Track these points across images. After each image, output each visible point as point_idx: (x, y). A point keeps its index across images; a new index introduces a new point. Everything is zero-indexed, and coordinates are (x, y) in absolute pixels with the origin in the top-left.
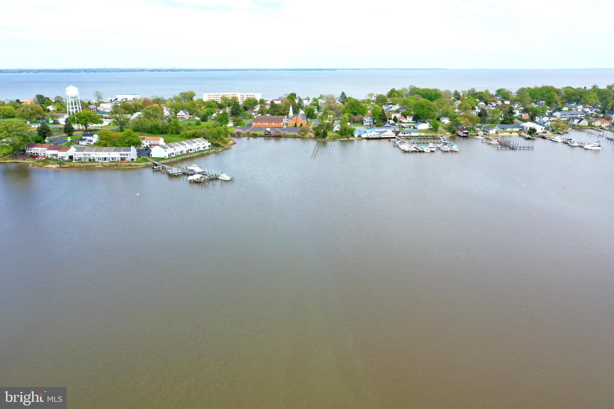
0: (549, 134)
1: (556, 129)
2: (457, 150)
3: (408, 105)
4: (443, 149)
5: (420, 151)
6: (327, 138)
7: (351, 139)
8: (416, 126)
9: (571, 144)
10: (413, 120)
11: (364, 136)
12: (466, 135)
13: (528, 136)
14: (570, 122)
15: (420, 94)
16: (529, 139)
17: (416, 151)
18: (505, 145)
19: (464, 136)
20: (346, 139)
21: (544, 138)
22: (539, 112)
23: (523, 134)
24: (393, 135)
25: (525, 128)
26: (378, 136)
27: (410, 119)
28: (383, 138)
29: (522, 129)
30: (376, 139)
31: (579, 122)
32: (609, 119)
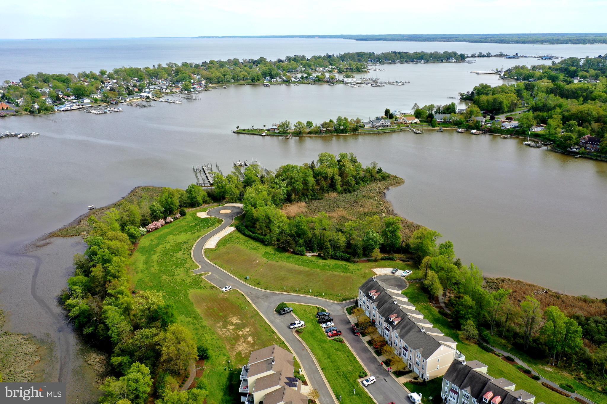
0: (155, 98)
1: (157, 94)
4: (115, 111)
5: (105, 113)
7: (55, 112)
8: (81, 101)
9: (169, 102)
10: (76, 97)
11: (62, 109)
12: (116, 103)
13: (146, 100)
14: (161, 91)
16: (148, 101)
17: (103, 113)
20: (52, 113)
21: (154, 100)
22: (144, 87)
23: (143, 99)
24: (77, 107)
25: (142, 96)
27: (73, 97)
28: (74, 109)
31: (166, 90)
32: (178, 87)
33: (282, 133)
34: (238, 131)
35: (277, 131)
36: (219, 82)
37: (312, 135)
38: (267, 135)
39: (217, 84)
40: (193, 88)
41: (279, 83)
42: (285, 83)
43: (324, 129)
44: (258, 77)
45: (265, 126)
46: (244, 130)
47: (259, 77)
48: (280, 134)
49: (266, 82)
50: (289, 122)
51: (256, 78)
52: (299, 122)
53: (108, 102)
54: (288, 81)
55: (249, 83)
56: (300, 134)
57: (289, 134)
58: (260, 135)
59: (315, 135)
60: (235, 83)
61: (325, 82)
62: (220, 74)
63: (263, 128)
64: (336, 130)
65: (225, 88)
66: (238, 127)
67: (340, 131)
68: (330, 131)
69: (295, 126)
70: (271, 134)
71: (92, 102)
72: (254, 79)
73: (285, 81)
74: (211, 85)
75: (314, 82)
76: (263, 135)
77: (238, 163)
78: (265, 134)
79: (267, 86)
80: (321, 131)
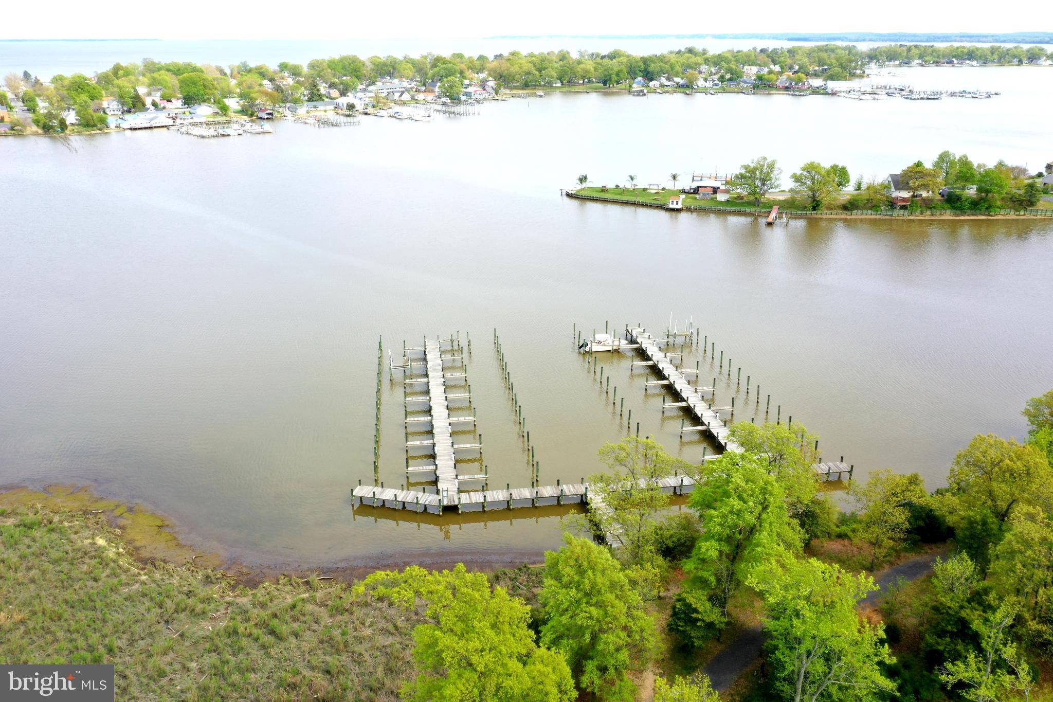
0: (370, 110)
1: (377, 104)
2: (271, 130)
3: (162, 85)
4: (253, 131)
5: (223, 135)
6: (67, 132)
7: (106, 131)
8: (192, 111)
9: (399, 117)
10: (185, 104)
11: (125, 125)
12: (270, 116)
13: (348, 113)
14: (390, 97)
15: (168, 70)
16: (349, 116)
17: (217, 136)
18: (325, 123)
19: (268, 119)
20: (98, 132)
21: (366, 114)
22: (351, 86)
23: (340, 111)
24: (170, 122)
25: (341, 105)
26: (148, 125)
27: (177, 103)
28: (155, 127)
29: (337, 107)
30: (145, 128)
31: (401, 96)
32: (433, 91)
33: (742, 204)
34: (583, 193)
35: (722, 197)
36: (526, 86)
37: (857, 214)
38: (689, 210)
39: (523, 89)
40: (466, 94)
41: (666, 89)
42: (682, 90)
43: (905, 194)
44: (617, 75)
45: (674, 177)
46: (604, 190)
47: (621, 75)
48: (736, 206)
49: (636, 87)
50: (772, 166)
51: (614, 78)
52: (812, 164)
53: (252, 115)
54: (688, 86)
55: (596, 89)
56: (814, 208)
57: (769, 206)
58: (662, 208)
59: (869, 215)
60: (565, 90)
61: (778, 88)
62: (531, 65)
63: (670, 185)
64: (952, 201)
65: (540, 96)
66: (583, 179)
67: (967, 205)
68: (928, 204)
69: (797, 179)
70: (702, 204)
71: (217, 113)
72: (610, 79)
73: (683, 86)
74: (508, 91)
75: (754, 88)
76: (673, 210)
77: (599, 337)
78: (679, 206)
79: (640, 93)
80: (892, 204)
